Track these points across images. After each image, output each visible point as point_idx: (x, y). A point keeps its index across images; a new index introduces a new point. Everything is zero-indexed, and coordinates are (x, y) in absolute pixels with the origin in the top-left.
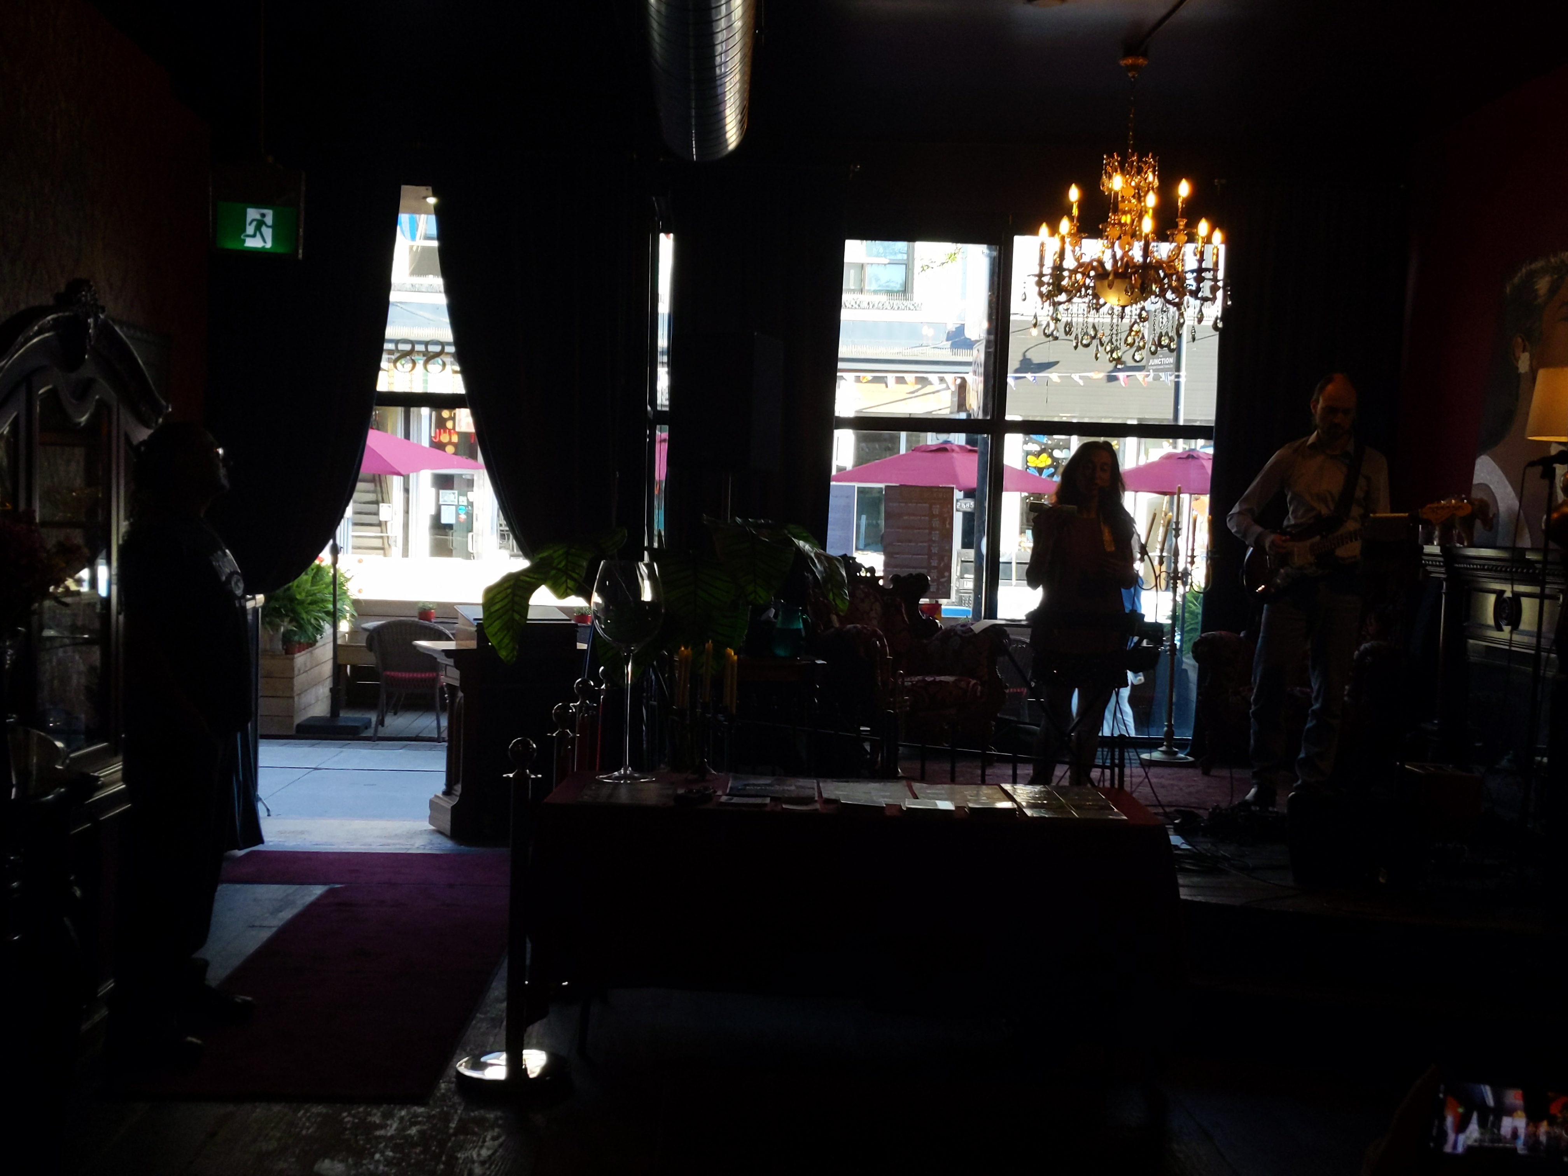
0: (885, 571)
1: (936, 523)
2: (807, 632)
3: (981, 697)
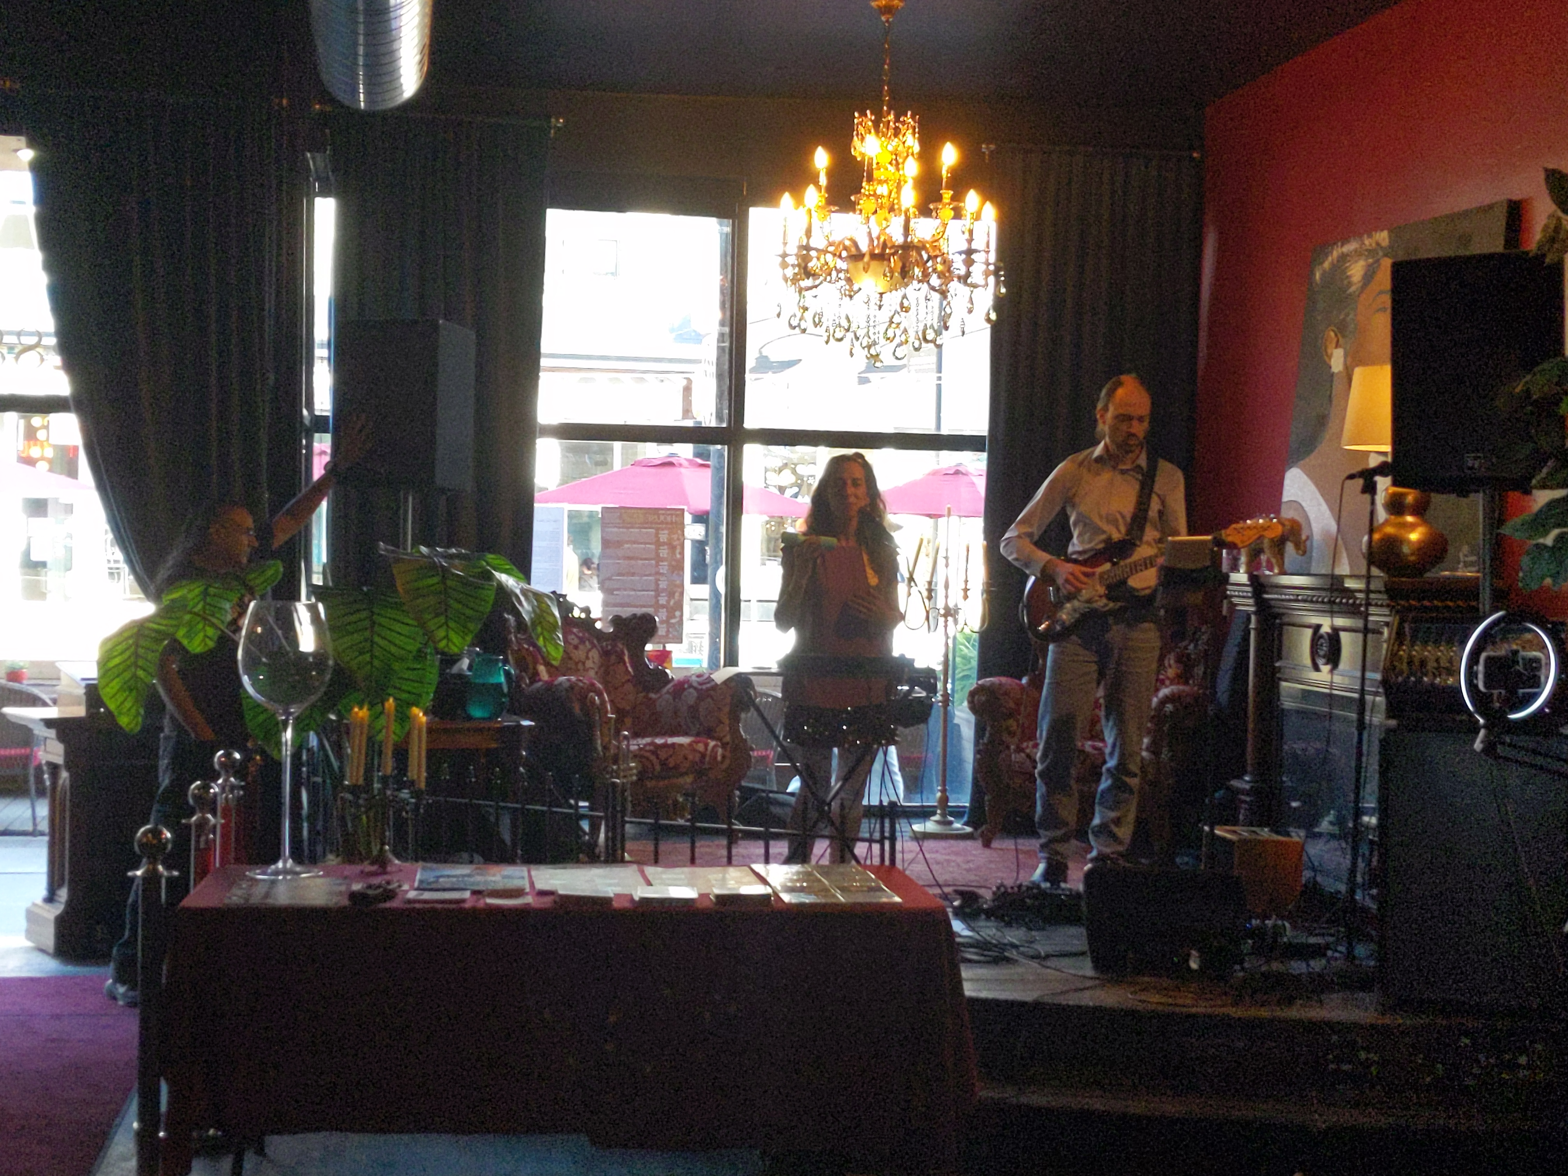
0: (603, 612)
1: (664, 552)
2: (509, 688)
3: (722, 762)
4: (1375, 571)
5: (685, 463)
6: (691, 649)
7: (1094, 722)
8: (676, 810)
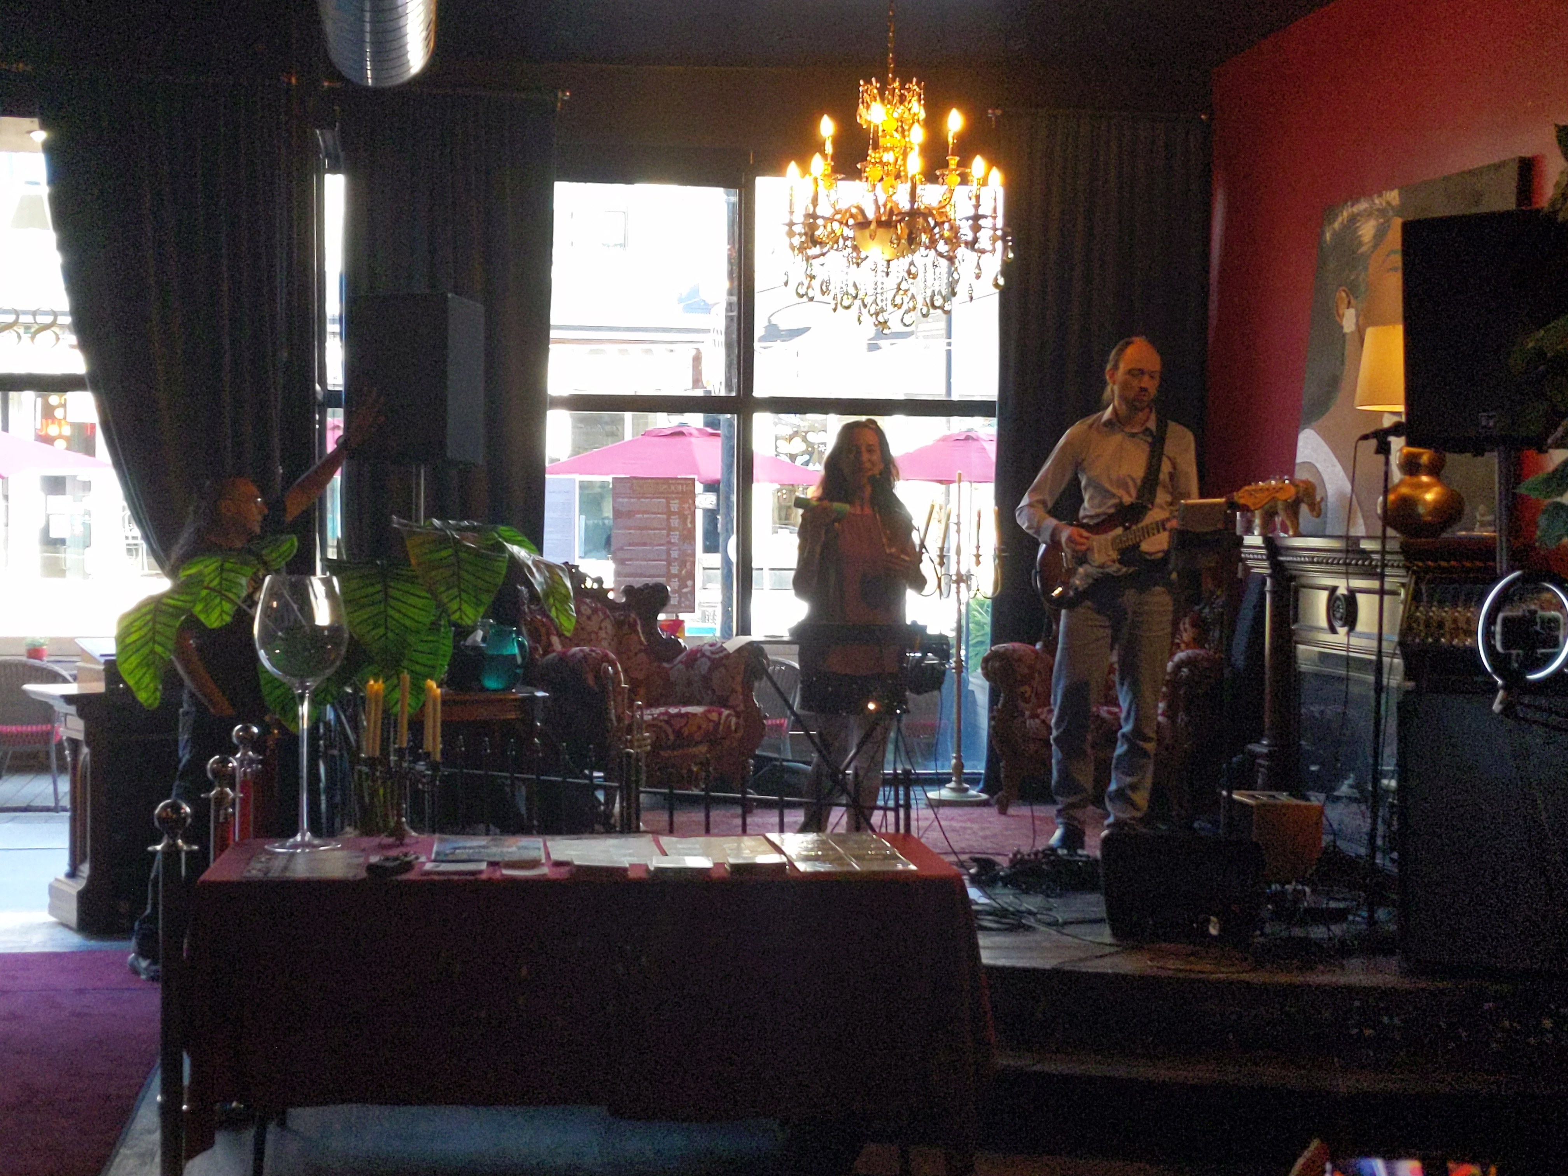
0: (616, 582)
2: (523, 658)
3: (736, 731)
4: (1390, 532)
5: (695, 432)
6: (704, 618)
7: (1110, 687)
8: (691, 780)
